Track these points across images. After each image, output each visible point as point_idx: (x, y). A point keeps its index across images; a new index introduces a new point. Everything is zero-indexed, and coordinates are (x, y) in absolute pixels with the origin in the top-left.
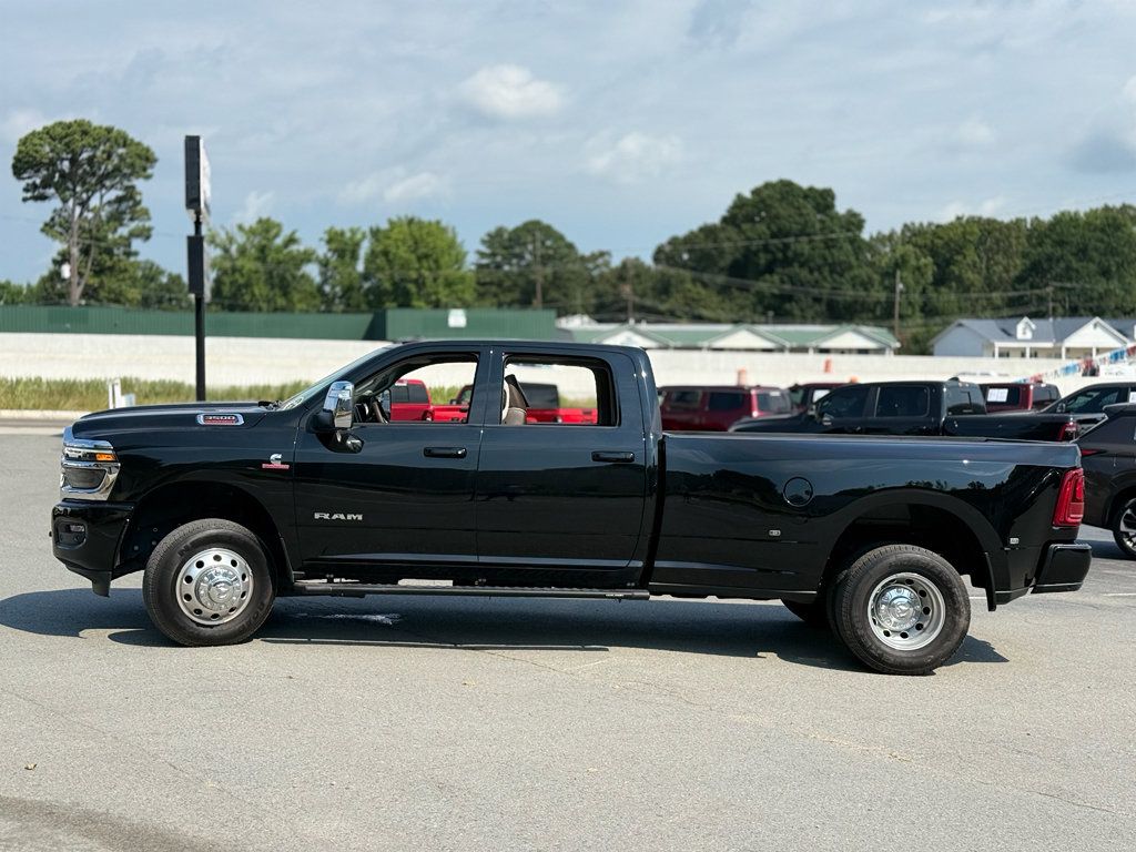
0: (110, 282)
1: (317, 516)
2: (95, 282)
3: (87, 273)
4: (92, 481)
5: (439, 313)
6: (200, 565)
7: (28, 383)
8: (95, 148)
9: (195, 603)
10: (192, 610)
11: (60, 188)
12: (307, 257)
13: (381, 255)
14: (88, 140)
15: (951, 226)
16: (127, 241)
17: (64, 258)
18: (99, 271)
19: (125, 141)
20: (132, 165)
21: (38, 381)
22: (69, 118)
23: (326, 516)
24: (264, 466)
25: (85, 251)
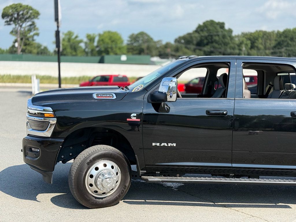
0: (28, 48)
1: (154, 144)
2: (24, 48)
3: (22, 45)
4: (42, 127)
5: (117, 57)
6: (97, 169)
7: (7, 76)
8: (24, 11)
9: (94, 188)
10: (93, 191)
11: (14, 22)
12: (81, 41)
13: (101, 41)
14: (21, 8)
15: (255, 33)
16: (33, 36)
17: (16, 41)
18: (26, 45)
19: (31, 9)
20: (34, 15)
21: (10, 75)
22: (16, 3)
23: (158, 144)
24: (128, 120)
25: (22, 39)
